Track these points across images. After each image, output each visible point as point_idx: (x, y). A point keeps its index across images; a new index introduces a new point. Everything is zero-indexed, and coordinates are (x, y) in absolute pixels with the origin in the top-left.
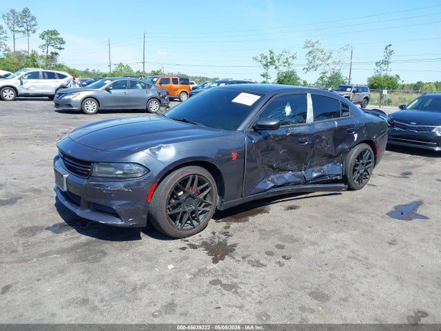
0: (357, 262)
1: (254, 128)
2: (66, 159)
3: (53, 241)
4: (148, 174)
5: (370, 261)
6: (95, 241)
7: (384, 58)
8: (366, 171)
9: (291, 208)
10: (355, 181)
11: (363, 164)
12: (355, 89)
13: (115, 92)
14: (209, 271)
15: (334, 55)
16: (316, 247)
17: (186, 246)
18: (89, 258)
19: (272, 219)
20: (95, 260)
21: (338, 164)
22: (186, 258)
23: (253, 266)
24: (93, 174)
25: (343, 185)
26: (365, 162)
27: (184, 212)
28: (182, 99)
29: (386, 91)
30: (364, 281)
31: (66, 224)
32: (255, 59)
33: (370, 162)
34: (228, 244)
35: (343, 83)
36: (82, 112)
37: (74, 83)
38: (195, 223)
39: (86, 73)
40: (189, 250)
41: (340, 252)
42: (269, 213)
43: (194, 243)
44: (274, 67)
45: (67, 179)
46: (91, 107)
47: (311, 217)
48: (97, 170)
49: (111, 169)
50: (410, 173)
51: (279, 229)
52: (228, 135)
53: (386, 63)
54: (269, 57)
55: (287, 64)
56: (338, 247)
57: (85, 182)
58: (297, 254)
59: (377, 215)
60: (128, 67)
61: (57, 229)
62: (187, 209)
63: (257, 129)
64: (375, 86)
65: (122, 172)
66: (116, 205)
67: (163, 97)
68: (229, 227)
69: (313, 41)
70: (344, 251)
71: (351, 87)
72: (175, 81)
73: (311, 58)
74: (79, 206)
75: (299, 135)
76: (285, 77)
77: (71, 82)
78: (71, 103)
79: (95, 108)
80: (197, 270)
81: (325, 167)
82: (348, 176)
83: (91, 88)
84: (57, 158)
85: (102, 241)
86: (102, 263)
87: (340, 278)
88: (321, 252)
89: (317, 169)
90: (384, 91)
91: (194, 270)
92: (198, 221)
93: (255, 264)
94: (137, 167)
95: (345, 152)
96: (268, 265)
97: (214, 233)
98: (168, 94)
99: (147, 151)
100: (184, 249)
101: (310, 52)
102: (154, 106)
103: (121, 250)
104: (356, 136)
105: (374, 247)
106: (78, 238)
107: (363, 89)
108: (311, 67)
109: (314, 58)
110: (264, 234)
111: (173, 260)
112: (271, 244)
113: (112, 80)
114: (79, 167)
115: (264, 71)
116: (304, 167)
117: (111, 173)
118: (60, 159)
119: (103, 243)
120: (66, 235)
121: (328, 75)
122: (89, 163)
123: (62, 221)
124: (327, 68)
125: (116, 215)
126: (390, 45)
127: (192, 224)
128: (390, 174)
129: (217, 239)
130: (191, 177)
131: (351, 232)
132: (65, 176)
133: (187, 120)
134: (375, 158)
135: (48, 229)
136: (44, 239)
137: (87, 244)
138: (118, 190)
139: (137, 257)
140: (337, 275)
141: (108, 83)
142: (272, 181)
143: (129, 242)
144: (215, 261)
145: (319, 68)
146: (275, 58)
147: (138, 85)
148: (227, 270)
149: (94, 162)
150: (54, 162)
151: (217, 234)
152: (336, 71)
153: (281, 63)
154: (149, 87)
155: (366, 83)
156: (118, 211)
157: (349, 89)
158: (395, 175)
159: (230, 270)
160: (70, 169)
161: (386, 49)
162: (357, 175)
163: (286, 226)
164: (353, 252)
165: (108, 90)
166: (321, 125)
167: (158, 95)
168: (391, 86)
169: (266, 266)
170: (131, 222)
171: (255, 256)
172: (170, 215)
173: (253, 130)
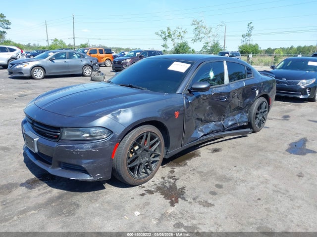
0: (281, 195)
1: (189, 90)
2: (35, 124)
3: (29, 197)
4: (112, 135)
5: (291, 193)
6: (66, 194)
7: (247, 32)
8: (263, 117)
9: (216, 150)
10: (257, 126)
11: (261, 112)
12: (231, 54)
13: (57, 62)
14: (170, 215)
15: (213, 30)
16: (246, 183)
17: (145, 192)
18: (64, 211)
19: (204, 162)
20: (70, 213)
21: (245, 114)
22: (147, 204)
23: (204, 206)
24: (63, 138)
25: (249, 130)
26: (263, 111)
27: (141, 164)
28: (106, 65)
29: (252, 55)
30: (294, 212)
31: (37, 179)
32: (157, 34)
33: (266, 111)
34: (178, 188)
35: (221, 50)
36: (31, 77)
37: (23, 55)
38: (149, 171)
39: (28, 46)
40: (148, 196)
41: (265, 187)
42: (200, 156)
43: (150, 189)
44: (171, 39)
45: (37, 142)
46: (39, 74)
47: (233, 157)
48: (66, 134)
49: (79, 133)
50: (288, 116)
51: (213, 170)
52: (171, 98)
53: (249, 35)
54: (167, 32)
55: (180, 38)
56: (262, 183)
57: (56, 145)
58: (234, 192)
59: (279, 152)
60: (62, 41)
61: (30, 184)
62: (142, 161)
63: (191, 91)
64: (244, 51)
65: (88, 135)
66: (85, 163)
67: (95, 64)
68: (174, 172)
69: (198, 21)
70: (268, 186)
71: (228, 53)
72: (101, 52)
73: (197, 32)
74: (50, 164)
75: (221, 94)
76: (180, 47)
77: (20, 54)
78: (22, 71)
79: (42, 74)
80: (160, 215)
81: (236, 117)
82: (252, 122)
83: (38, 58)
84: (24, 122)
85: (72, 193)
86: (76, 215)
87: (275, 211)
88: (251, 188)
89: (231, 119)
90: (250, 55)
91: (158, 215)
92: (150, 169)
93: (204, 204)
94: (102, 130)
95: (250, 105)
96: (215, 204)
97: (163, 178)
98: (98, 61)
99: (110, 115)
100: (143, 195)
101: (196, 28)
102: (88, 71)
103: (91, 201)
104: (257, 92)
105: (288, 180)
106: (50, 192)
107: (237, 54)
108: (197, 39)
109: (199, 32)
110: (204, 176)
111: (137, 207)
112: (211, 183)
113: (54, 53)
114: (49, 132)
115: (163, 43)
116: (223, 117)
117: (79, 136)
118: (28, 123)
119: (73, 195)
120: (39, 190)
121: (210, 45)
122: (59, 128)
123: (33, 176)
124: (208, 40)
125: (85, 171)
126: (251, 23)
127: (146, 173)
128: (275, 117)
129: (168, 184)
130: (145, 134)
131: (266, 168)
132: (36, 139)
133: (133, 86)
134: (269, 107)
135: (22, 185)
136: (20, 195)
137: (60, 197)
138: (87, 151)
139: (106, 206)
140: (271, 209)
141: (51, 54)
142: (201, 131)
143: (96, 192)
144: (172, 204)
145: (203, 40)
146: (171, 33)
147: (75, 55)
148: (184, 213)
149: (62, 128)
150: (22, 126)
151: (166, 179)
152: (216, 42)
153: (176, 36)
154: (84, 57)
155: (237, 50)
156: (87, 169)
157: (227, 55)
158: (279, 118)
159: (187, 212)
160: (39, 133)
161: (248, 25)
162: (257, 121)
163: (217, 166)
164: (276, 187)
165: (51, 60)
166: (234, 86)
167: (90, 62)
168: (254, 51)
169: (213, 205)
170: (98, 177)
171: (203, 197)
172: (130, 168)
173: (188, 92)
